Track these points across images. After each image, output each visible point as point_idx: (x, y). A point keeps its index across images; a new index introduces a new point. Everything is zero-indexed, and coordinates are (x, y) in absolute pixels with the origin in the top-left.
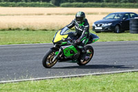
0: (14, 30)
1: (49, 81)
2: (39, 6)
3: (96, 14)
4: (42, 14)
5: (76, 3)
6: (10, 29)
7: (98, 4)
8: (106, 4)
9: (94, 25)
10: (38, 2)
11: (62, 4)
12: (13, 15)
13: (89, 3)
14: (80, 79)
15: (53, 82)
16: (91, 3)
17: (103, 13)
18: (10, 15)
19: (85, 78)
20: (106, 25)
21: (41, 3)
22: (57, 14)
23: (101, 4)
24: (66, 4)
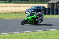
1: (6, 35)
2: (2, 3)
3: (26, 6)
4: (3, 6)
7: (27, 2)
8: (31, 2)
9: (26, 11)
10: (1, 1)
13: (23, 2)
14: (20, 34)
15: (8, 35)
16: (24, 2)
17: (30, 6)
19: (22, 34)
20: (31, 11)
22: (10, 6)
24: (13, 2)
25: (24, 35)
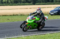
0: (15, 15)
1: (30, 37)
2: (26, 5)
3: (51, 7)
4: (27, 8)
5: (42, 3)
6: (14, 15)
9: (50, 12)
10: (25, 3)
11: (36, 4)
12: (15, 9)
13: (48, 3)
14: (44, 35)
15: (32, 37)
16: (49, 3)
18: (13, 9)
19: (46, 35)
21: (27, 4)
22: (34, 8)
23: (53, 3)
24: (38, 3)
25: (48, 37)
